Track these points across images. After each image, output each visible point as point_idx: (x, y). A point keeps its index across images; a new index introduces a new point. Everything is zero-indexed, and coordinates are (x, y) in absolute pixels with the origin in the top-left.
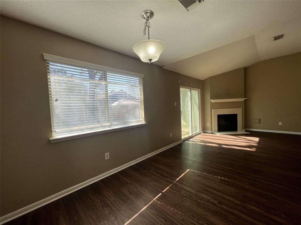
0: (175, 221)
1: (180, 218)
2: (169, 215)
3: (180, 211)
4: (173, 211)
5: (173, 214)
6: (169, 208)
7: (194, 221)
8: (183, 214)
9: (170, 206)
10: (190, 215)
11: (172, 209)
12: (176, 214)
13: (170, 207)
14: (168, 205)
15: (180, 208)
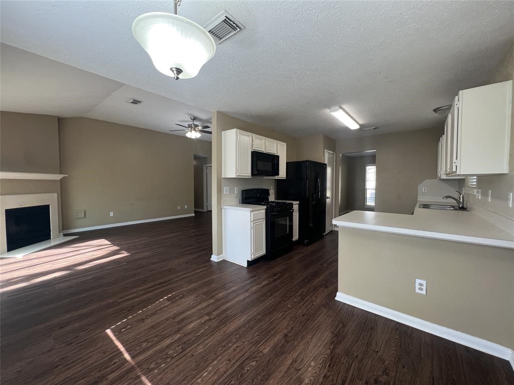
0: (228, 373)
1: (225, 363)
2: (218, 379)
3: (213, 361)
4: (209, 373)
5: (215, 373)
6: (202, 380)
7: (231, 346)
8: (219, 358)
9: (199, 376)
10: (221, 349)
11: (205, 374)
12: (218, 369)
13: (200, 378)
14: (195, 379)
15: (206, 361)
